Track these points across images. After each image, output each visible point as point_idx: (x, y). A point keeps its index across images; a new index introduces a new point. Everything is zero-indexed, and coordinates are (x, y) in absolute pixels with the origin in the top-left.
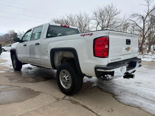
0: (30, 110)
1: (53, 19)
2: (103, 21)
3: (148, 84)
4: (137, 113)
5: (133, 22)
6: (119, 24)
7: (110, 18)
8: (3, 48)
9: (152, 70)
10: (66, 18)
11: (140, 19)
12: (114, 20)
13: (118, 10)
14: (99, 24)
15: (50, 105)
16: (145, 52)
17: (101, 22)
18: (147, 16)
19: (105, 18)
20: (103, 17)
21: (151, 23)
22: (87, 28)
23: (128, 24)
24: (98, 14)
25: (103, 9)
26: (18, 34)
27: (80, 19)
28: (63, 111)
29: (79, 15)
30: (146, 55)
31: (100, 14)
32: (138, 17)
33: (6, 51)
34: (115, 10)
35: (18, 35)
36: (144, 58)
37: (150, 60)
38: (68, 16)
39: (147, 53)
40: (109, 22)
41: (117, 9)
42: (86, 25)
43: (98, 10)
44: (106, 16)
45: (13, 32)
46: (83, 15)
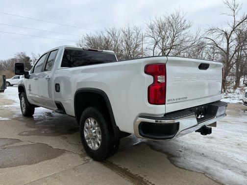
0: (45, 176)
1: (86, 36)
2: (163, 39)
3: (223, 140)
4: (198, 181)
5: (211, 42)
6: (189, 44)
7: (175, 33)
8: (7, 80)
9: (235, 118)
10: (106, 35)
11: (221, 36)
12: (181, 38)
13: (187, 22)
14: (157, 43)
15: (74, 169)
16: (229, 88)
17: (161, 41)
18: (232, 32)
19: (168, 34)
20: (164, 32)
21: (240, 43)
22: (139, 50)
23: (203, 43)
24: (156, 28)
25: (164, 20)
26: (31, 59)
27: (128, 35)
28: (92, 177)
29: (125, 30)
30: (230, 93)
31: (159, 27)
32: (218, 34)
33: (12, 85)
34: (182, 22)
35: (31, 61)
36: (226, 98)
37: (236, 101)
38: (109, 31)
39: (232, 91)
40: (173, 41)
41: (185, 20)
42: (137, 46)
43: (156, 22)
44: (169, 32)
45: (24, 55)
46: (132, 30)
